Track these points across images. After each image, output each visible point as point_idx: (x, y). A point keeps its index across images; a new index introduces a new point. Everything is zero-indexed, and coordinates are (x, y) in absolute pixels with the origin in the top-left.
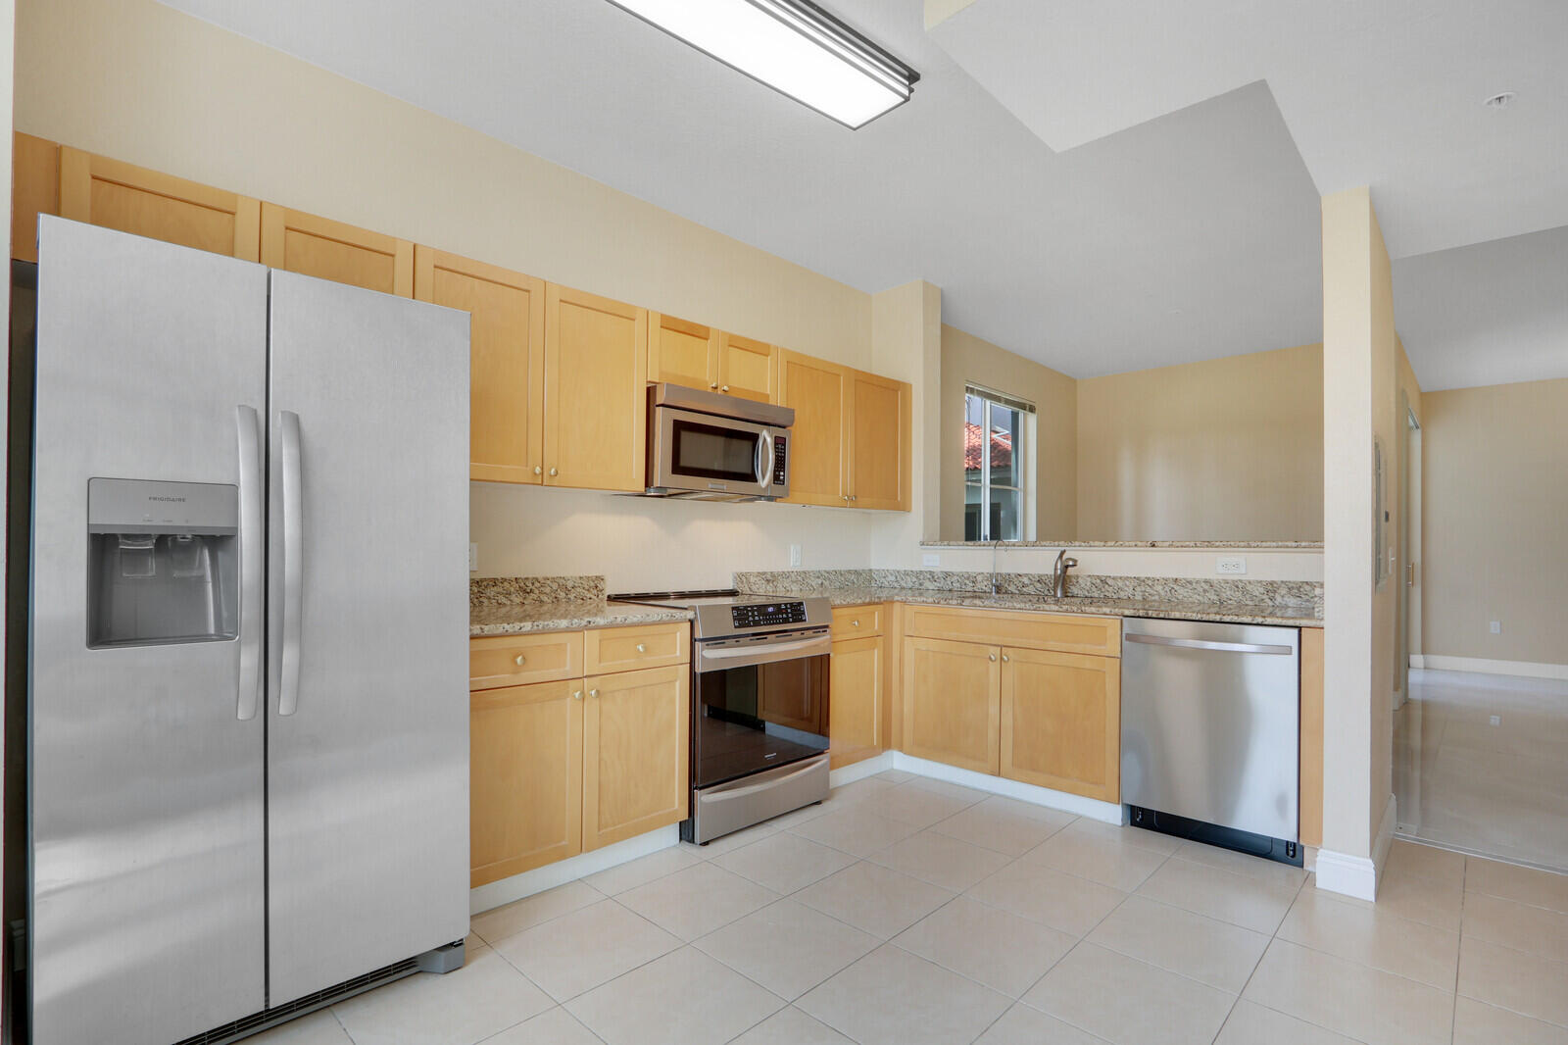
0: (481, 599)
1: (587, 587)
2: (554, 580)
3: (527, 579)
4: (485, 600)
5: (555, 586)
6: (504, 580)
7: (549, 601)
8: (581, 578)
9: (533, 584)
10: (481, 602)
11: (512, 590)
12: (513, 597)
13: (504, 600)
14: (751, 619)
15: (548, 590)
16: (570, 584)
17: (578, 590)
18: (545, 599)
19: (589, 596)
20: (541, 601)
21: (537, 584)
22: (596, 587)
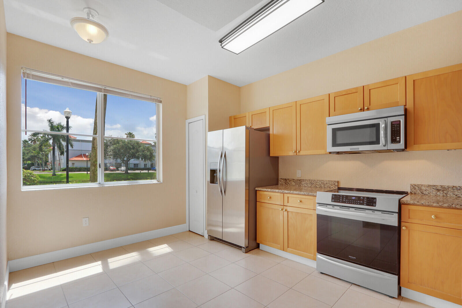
0: (301, 184)
1: (331, 184)
2: (320, 181)
3: (312, 180)
4: (301, 185)
5: (320, 183)
6: (306, 180)
7: (318, 187)
8: (329, 181)
9: (314, 182)
10: (300, 185)
11: (308, 183)
12: (308, 185)
13: (306, 185)
14: (341, 200)
15: (318, 184)
16: (325, 183)
17: (328, 184)
18: (317, 186)
19: (332, 187)
20: (316, 187)
21: (315, 182)
22: (335, 184)
